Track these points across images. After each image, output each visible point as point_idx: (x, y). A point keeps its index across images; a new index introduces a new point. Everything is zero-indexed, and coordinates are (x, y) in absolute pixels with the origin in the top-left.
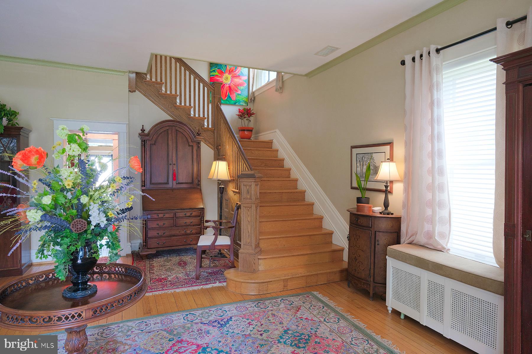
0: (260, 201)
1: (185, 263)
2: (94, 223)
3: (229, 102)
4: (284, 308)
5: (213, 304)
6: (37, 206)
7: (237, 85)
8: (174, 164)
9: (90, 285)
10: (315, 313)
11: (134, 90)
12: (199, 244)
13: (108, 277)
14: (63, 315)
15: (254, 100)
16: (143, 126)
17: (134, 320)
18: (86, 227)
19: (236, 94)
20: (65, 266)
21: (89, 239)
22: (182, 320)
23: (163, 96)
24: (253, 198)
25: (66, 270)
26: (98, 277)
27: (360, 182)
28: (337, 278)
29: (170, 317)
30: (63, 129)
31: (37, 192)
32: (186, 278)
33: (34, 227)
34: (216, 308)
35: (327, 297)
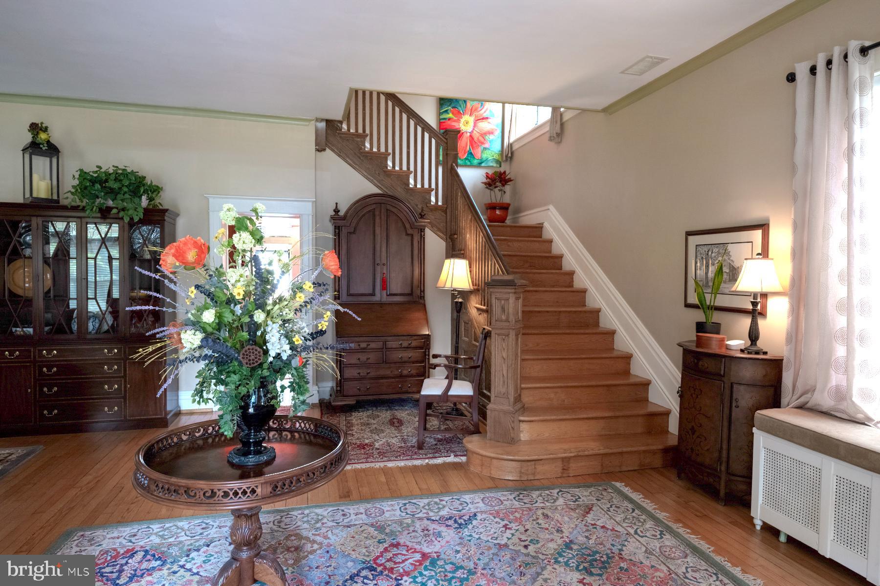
0: (522, 326)
1: (401, 422)
2: (273, 353)
3: (470, 161)
4: (565, 506)
5: (446, 490)
6: (194, 325)
7: (484, 134)
8: (384, 264)
9: (265, 447)
10: (618, 519)
11: (324, 148)
12: (423, 393)
13: (289, 436)
14: (231, 490)
15: (511, 158)
16: (337, 204)
17: (326, 505)
18: (262, 358)
19: (482, 148)
20: (233, 416)
21: (265, 378)
22: (398, 512)
23: (367, 157)
24: (512, 318)
25: (234, 422)
26: (276, 436)
27: (702, 294)
28: (658, 461)
29: (379, 506)
30: (229, 210)
31: (193, 304)
32: (403, 445)
33: (190, 356)
34: (451, 498)
35: (639, 493)
